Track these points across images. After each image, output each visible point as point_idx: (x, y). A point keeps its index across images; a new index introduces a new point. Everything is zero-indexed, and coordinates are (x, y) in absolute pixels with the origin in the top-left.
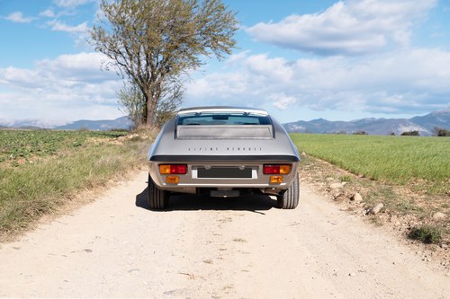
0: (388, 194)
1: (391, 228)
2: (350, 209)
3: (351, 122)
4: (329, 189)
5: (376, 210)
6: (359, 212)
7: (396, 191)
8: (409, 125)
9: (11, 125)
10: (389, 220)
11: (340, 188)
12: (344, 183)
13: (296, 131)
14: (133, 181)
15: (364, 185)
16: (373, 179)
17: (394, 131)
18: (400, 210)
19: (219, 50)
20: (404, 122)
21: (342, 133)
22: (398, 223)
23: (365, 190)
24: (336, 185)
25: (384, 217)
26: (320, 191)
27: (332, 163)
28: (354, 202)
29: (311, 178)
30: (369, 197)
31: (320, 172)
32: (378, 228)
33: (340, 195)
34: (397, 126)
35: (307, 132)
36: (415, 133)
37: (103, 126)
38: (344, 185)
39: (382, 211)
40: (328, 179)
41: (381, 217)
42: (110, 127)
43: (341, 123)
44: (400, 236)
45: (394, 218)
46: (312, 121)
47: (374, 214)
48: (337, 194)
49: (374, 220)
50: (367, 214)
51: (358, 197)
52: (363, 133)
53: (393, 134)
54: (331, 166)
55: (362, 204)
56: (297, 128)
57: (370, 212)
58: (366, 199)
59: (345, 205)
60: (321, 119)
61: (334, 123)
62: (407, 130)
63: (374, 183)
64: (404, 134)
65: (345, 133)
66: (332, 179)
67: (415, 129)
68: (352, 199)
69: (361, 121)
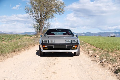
0: (107, 55)
1: (108, 68)
2: (95, 60)
3: (97, 33)
4: (89, 53)
5: (103, 61)
6: (98, 61)
7: (110, 54)
8: (113, 34)
9: (8, 33)
10: (108, 65)
11: (92, 53)
12: (93, 51)
13: (82, 35)
14: (30, 49)
15: (100, 52)
16: (102, 50)
17: (109, 36)
18: (111, 62)
19: (60, 13)
20: (111, 33)
21: (95, 36)
22: (111, 66)
23: (100, 54)
24: (91, 52)
25: (106, 64)
26: (86, 53)
27: (90, 44)
28: (96, 58)
29: (84, 49)
30: (101, 56)
31: (87, 47)
32: (104, 68)
33: (92, 55)
34: (110, 34)
35: (85, 35)
36: (114, 36)
37: (32, 34)
38: (94, 52)
39: (105, 62)
40: (89, 49)
41: (105, 64)
42: (33, 34)
43: (94, 33)
44: (112, 72)
45: (109, 65)
46: (87, 33)
47: (102, 62)
48: (91, 55)
49: (102, 65)
50: (100, 62)
51: (98, 56)
52: (100, 36)
53: (108, 36)
54: (90, 45)
55: (99, 59)
56: (83, 34)
57: (101, 62)
58: (100, 57)
59: (93, 59)
60: (89, 32)
61: (93, 33)
62: (112, 35)
63: (103, 51)
64: (111, 36)
65: (96, 36)
66: (90, 49)
67: (114, 35)
68: (96, 57)
69: (100, 33)
